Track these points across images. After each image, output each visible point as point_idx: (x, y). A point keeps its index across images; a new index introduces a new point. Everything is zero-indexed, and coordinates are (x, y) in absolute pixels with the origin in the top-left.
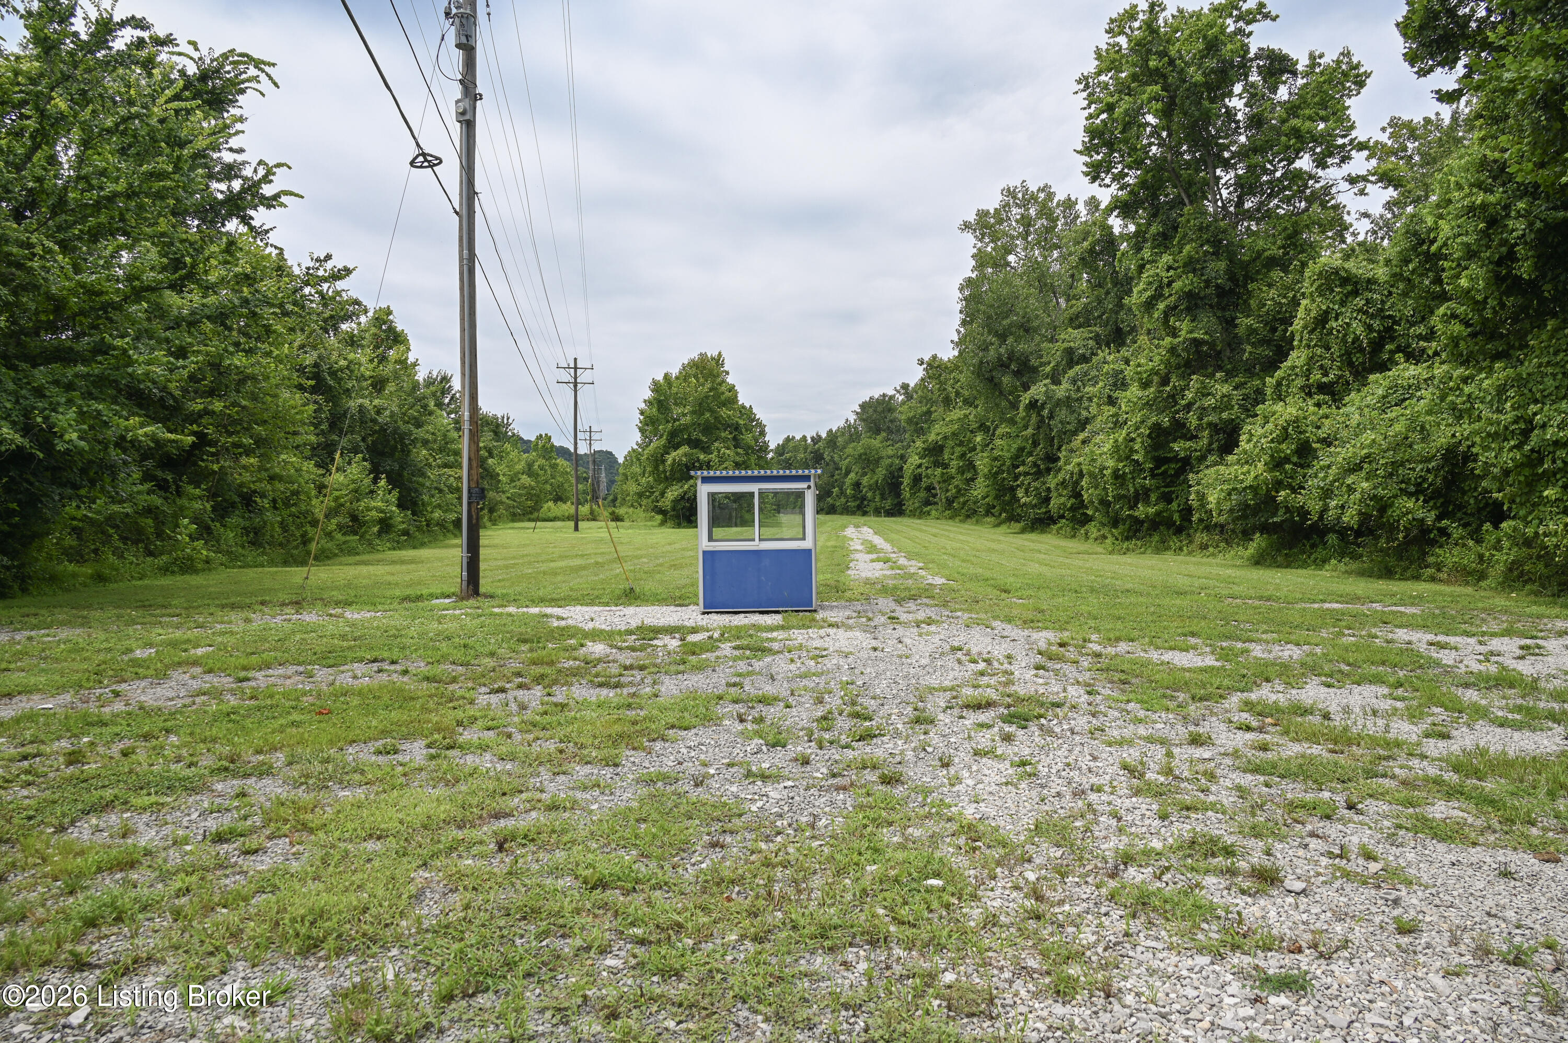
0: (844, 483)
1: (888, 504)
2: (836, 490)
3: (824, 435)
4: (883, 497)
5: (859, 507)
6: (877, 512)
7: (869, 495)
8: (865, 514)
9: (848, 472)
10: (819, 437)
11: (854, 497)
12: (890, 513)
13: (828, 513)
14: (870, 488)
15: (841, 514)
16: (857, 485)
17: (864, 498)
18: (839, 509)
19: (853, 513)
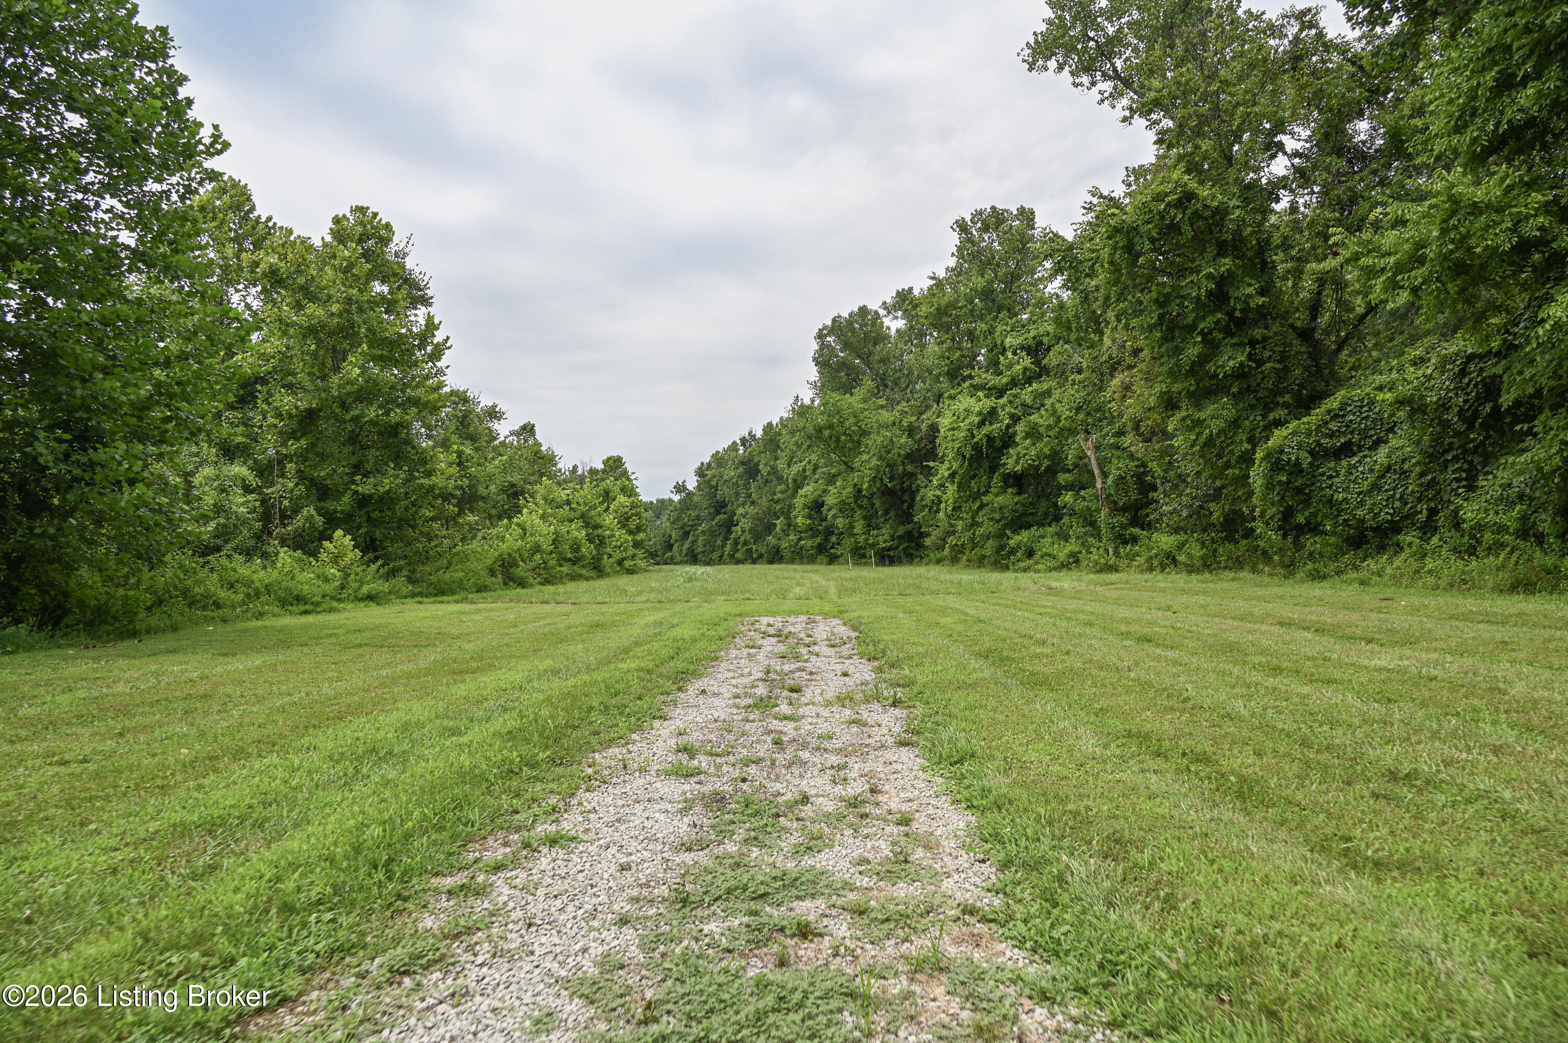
0: (791, 507)
1: (883, 537)
2: (780, 523)
3: (759, 433)
4: (870, 525)
5: (821, 549)
6: (860, 555)
7: (840, 522)
8: (833, 560)
9: (798, 485)
10: (752, 436)
11: (812, 531)
12: (887, 558)
13: (771, 562)
14: (844, 508)
15: (792, 561)
16: (817, 506)
17: (829, 532)
18: (787, 554)
19: (812, 560)
